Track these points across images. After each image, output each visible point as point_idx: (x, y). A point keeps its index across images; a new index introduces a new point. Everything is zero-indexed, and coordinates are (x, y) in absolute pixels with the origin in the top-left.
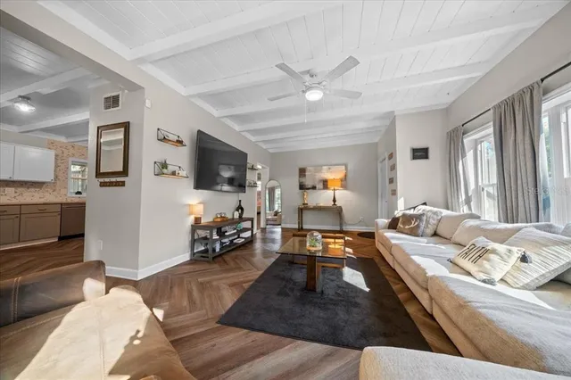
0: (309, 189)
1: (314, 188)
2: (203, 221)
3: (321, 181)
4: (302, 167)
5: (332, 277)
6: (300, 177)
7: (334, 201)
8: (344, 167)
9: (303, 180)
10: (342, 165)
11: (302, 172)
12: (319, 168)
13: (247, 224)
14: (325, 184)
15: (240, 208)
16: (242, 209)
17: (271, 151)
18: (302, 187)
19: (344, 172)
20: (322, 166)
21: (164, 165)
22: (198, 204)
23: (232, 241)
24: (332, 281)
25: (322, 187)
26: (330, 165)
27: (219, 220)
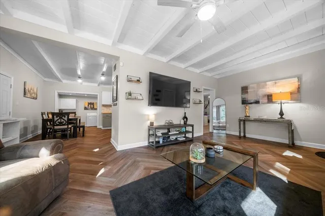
0: (251, 103)
1: (257, 102)
2: (155, 124)
3: (264, 96)
4: (244, 85)
5: (227, 195)
6: (242, 94)
7: (281, 114)
8: (296, 79)
9: (245, 96)
10: (294, 77)
11: (245, 90)
12: (262, 84)
13: (189, 129)
14: (270, 98)
15: (185, 118)
16: (187, 119)
17: (217, 77)
18: (244, 102)
19: (297, 84)
20: (266, 82)
21: (130, 94)
22: (153, 114)
23: (176, 138)
24: (224, 199)
25: (266, 101)
26: (276, 80)
27: (167, 124)
